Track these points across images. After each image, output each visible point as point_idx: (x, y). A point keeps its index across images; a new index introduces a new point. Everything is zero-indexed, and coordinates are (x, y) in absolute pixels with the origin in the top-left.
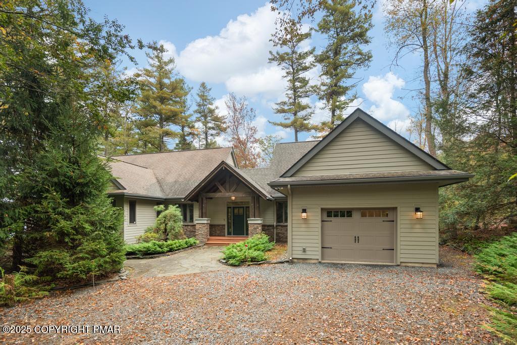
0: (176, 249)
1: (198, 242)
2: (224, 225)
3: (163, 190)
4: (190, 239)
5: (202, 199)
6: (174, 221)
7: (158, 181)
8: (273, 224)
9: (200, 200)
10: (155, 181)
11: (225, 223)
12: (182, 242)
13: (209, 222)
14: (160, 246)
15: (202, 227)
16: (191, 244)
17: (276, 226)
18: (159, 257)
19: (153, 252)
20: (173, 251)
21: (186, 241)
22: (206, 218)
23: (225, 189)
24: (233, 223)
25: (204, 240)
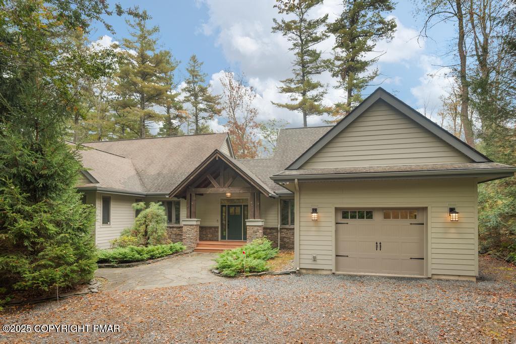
0: (158, 255)
1: (185, 247)
2: (218, 227)
3: (143, 184)
4: (176, 244)
5: (191, 195)
6: (157, 221)
7: (138, 173)
8: (277, 226)
9: (188, 196)
10: (133, 173)
11: (218, 224)
12: (165, 247)
13: (199, 223)
14: (139, 253)
15: (190, 229)
16: (176, 250)
17: (280, 229)
18: (137, 265)
19: (131, 260)
20: (155, 258)
21: (171, 246)
22: (195, 218)
23: (219, 184)
24: (228, 225)
25: (193, 245)
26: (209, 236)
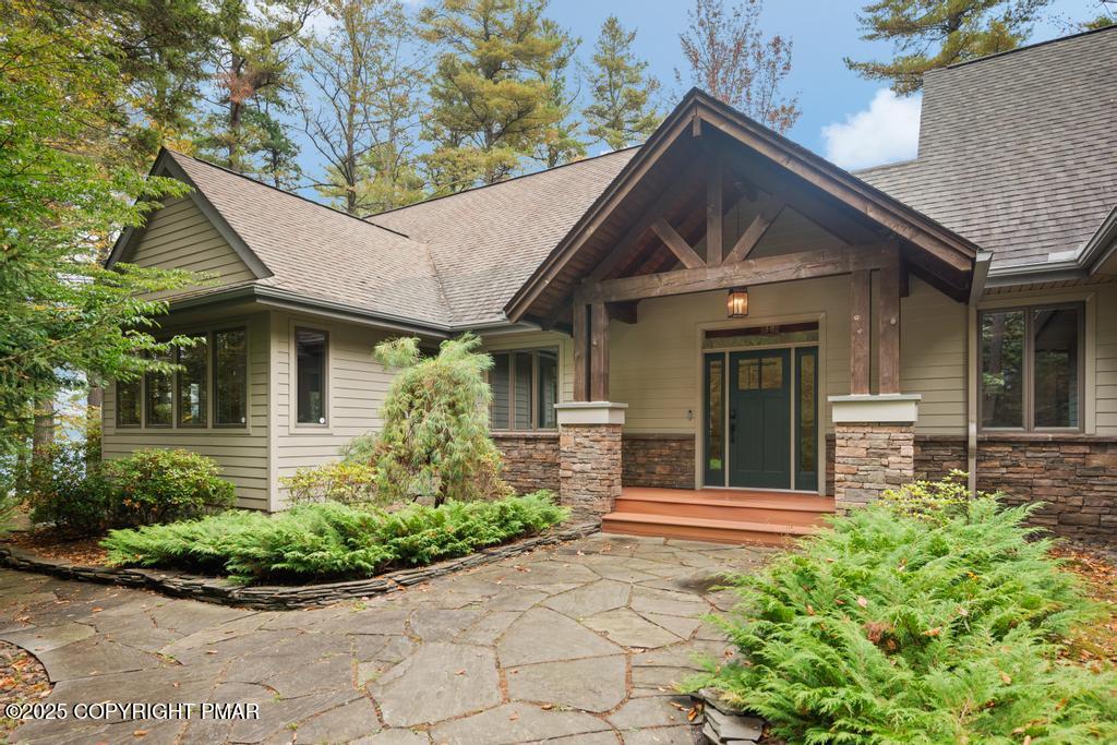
0: (434, 549)
1: (564, 513)
2: (691, 439)
3: (445, 301)
4: (531, 497)
5: (589, 307)
6: (452, 405)
7: (437, 275)
8: (960, 432)
9: (580, 314)
10: (428, 272)
11: (695, 427)
12: (475, 512)
13: (620, 418)
14: (347, 535)
15: (586, 442)
16: (527, 527)
17: (980, 443)
18: (316, 601)
19: (301, 569)
20: (421, 563)
21: (503, 509)
22: (606, 399)
23: (703, 256)
24: (732, 428)
25: (597, 502)
26: (659, 469)
